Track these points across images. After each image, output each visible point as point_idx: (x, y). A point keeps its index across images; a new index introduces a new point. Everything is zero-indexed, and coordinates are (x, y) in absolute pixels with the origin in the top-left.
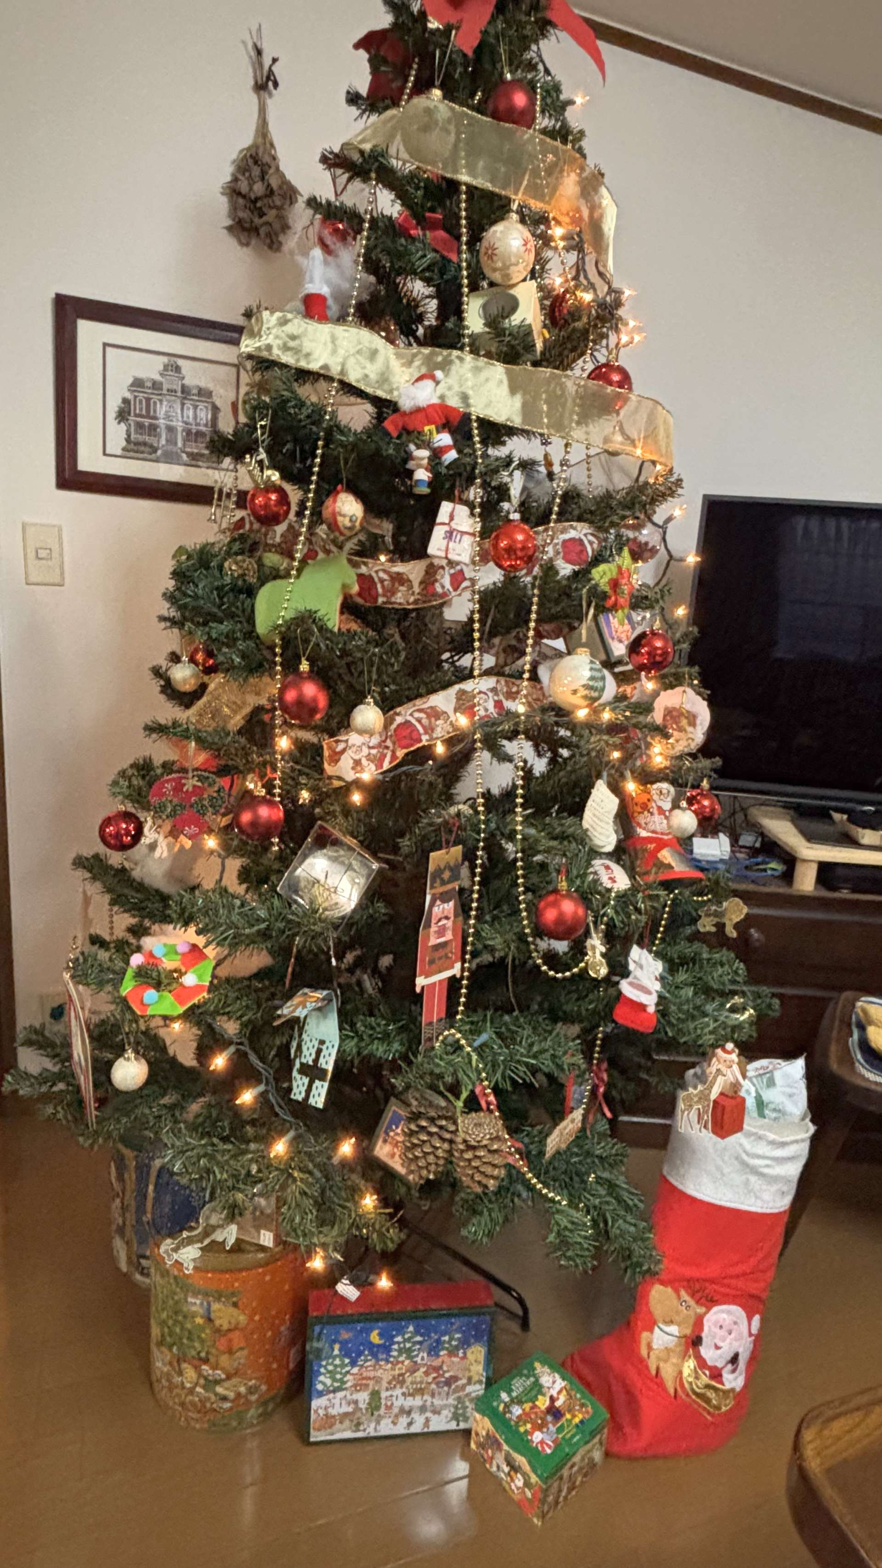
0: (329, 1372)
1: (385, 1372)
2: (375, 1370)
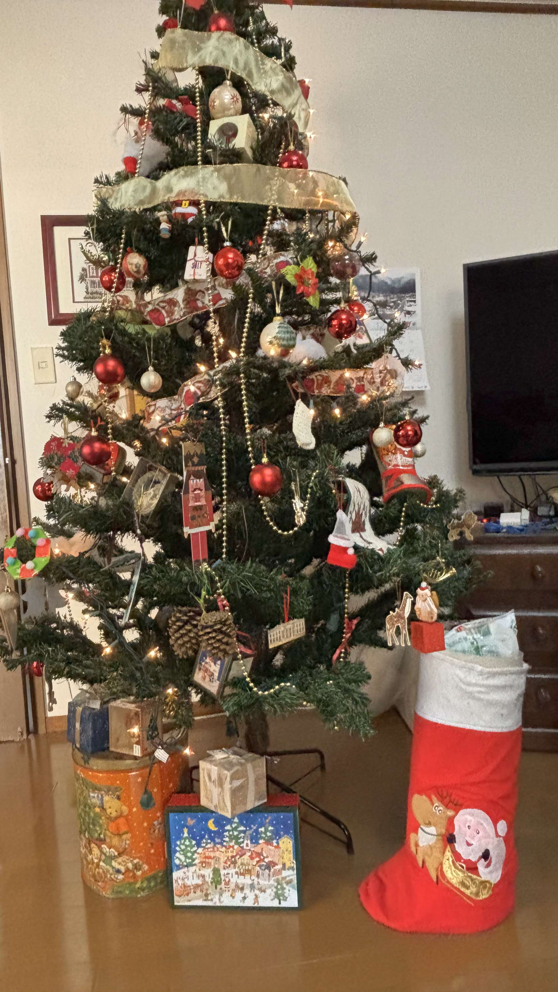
2: (214, 851)
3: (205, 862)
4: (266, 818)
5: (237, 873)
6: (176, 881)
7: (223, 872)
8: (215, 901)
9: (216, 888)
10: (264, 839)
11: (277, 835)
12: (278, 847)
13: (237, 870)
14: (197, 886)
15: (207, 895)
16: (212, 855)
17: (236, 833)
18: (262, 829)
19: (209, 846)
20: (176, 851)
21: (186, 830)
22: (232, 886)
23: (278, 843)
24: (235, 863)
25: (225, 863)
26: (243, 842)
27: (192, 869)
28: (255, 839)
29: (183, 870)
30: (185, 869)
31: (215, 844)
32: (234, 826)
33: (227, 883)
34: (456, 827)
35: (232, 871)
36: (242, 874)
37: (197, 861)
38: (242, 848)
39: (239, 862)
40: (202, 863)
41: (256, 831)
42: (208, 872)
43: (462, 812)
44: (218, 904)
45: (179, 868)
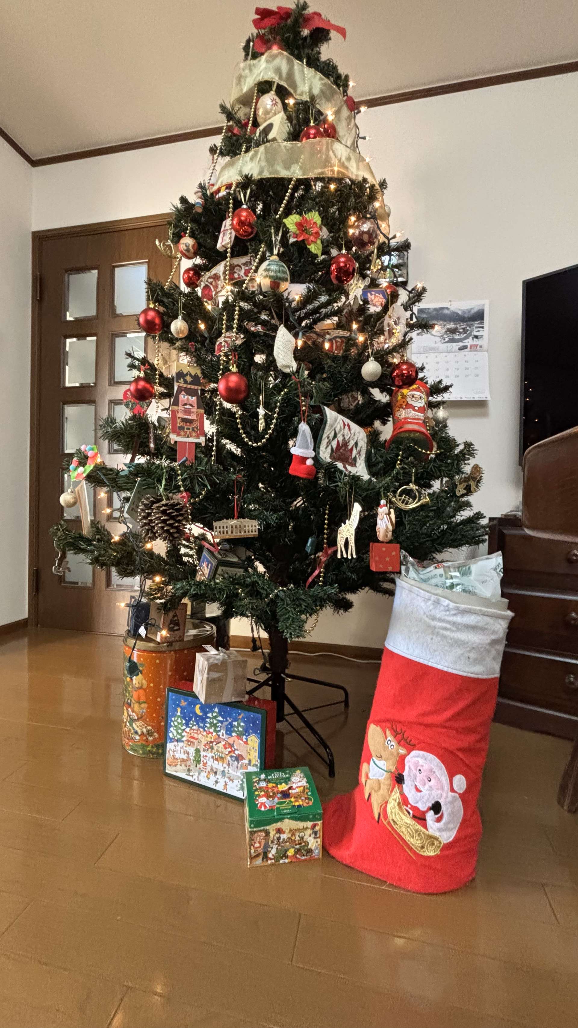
0: (175, 726)
1: (203, 738)
2: (197, 733)
3: (191, 742)
4: (239, 714)
5: (212, 757)
6: (169, 752)
7: (202, 753)
8: (194, 778)
9: (196, 766)
10: (236, 732)
11: (246, 732)
12: (246, 743)
13: (213, 755)
14: (183, 760)
15: (189, 770)
16: (196, 736)
17: (215, 722)
18: (236, 723)
19: (194, 727)
20: (171, 726)
21: (179, 710)
22: (209, 769)
23: (247, 739)
24: (212, 748)
25: (205, 746)
26: (220, 731)
27: (181, 744)
28: (229, 731)
29: (173, 744)
30: (176, 743)
31: (199, 727)
32: (215, 714)
33: (205, 764)
34: (407, 768)
35: (210, 755)
36: (216, 760)
37: (184, 739)
38: (219, 736)
39: (216, 748)
40: (188, 741)
41: (231, 724)
42: (192, 750)
43: (414, 753)
44: (196, 781)
45: (172, 740)
